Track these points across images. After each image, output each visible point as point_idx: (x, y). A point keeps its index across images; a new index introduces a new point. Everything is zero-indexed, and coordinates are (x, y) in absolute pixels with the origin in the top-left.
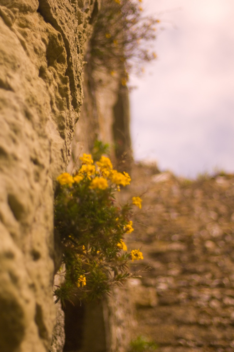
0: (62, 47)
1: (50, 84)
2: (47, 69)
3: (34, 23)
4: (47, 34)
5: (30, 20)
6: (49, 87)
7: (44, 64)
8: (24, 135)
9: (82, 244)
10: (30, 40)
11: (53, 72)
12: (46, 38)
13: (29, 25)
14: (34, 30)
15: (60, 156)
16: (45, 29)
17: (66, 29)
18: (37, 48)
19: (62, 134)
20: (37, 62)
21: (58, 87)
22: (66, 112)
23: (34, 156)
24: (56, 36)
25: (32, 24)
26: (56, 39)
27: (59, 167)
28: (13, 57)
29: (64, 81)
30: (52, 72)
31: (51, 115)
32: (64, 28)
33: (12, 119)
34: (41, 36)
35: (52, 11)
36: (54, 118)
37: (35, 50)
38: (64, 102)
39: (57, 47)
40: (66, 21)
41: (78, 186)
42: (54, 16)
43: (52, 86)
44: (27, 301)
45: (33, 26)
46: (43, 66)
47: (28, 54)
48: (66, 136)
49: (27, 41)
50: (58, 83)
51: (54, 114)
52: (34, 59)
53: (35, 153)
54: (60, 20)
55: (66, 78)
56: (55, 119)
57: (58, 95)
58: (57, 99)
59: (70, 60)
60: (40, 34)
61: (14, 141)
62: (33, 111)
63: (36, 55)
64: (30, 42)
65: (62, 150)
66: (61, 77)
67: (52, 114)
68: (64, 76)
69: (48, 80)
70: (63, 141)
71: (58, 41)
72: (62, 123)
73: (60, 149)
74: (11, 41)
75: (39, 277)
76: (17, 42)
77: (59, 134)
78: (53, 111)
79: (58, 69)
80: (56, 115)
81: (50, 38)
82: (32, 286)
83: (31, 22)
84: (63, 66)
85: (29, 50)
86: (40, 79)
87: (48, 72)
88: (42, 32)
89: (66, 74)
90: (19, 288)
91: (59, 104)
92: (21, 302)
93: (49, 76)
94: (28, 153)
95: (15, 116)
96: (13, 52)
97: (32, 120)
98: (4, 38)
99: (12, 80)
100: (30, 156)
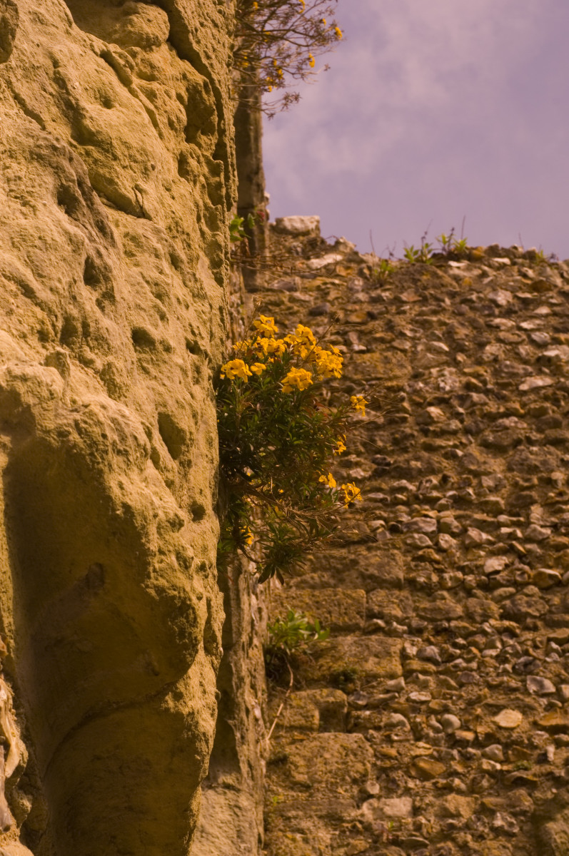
0: (210, 107)
1: (195, 183)
3: (164, 67)
4: (185, 83)
5: (157, 64)
6: (194, 190)
7: (185, 145)
8: (174, 300)
10: (162, 106)
11: (196, 155)
12: (183, 91)
13: (156, 73)
14: (165, 82)
16: (180, 73)
17: (215, 67)
18: (174, 119)
19: (218, 276)
20: (174, 146)
21: (207, 184)
22: (222, 233)
23: (190, 337)
24: (200, 86)
25: (161, 70)
26: (200, 93)
28: (144, 152)
30: (194, 155)
31: (199, 243)
32: (211, 65)
33: (154, 274)
34: (177, 90)
35: (191, 37)
37: (171, 124)
38: (218, 213)
39: (202, 106)
40: (214, 50)
41: (258, 381)
42: (195, 46)
43: (198, 184)
44: (199, 598)
45: (163, 73)
46: (183, 149)
47: (161, 135)
48: (224, 277)
50: (205, 177)
51: (202, 240)
52: (169, 142)
53: (193, 333)
54: (204, 51)
55: (218, 165)
56: (205, 248)
57: (208, 201)
58: (207, 208)
59: (222, 126)
60: (175, 88)
61: (163, 317)
62: (178, 248)
63: (172, 133)
64: (162, 109)
66: (208, 163)
68: (213, 160)
69: (192, 175)
70: (221, 290)
71: (205, 96)
72: (218, 255)
74: (138, 119)
75: (206, 550)
76: (146, 117)
77: (213, 276)
78: (203, 233)
79: (203, 148)
80: (206, 241)
81: (191, 91)
82: (202, 569)
83: (158, 67)
84: (211, 140)
85: (161, 126)
86: (183, 179)
87: (190, 160)
88: (177, 83)
90: (190, 578)
91: (210, 218)
93: (192, 168)
94: (181, 333)
95: (157, 268)
96: (142, 141)
97: (182, 269)
98: (126, 115)
99: (144, 196)
100: (186, 339)
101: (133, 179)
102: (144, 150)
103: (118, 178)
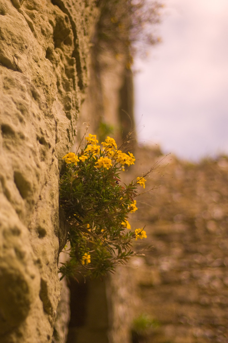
0: (68, 29)
1: (57, 65)
2: (54, 50)
3: (42, 5)
4: (54, 15)
5: (37, 2)
6: (55, 68)
7: (51, 45)
8: (31, 114)
9: (88, 222)
10: (38, 22)
11: (60, 53)
12: (53, 20)
13: (37, 7)
14: (42, 12)
15: (66, 136)
16: (52, 11)
17: (73, 11)
18: (44, 29)
19: (68, 114)
20: (44, 43)
21: (65, 68)
22: (72, 93)
23: (40, 135)
24: (63, 18)
25: (40, 6)
26: (63, 21)
27: (65, 147)
29: (71, 63)
30: (58, 53)
31: (57, 96)
32: (71, 10)
33: (20, 99)
34: (49, 18)
36: (61, 98)
37: (43, 32)
38: (70, 83)
39: (64, 29)
40: (73, 4)
41: (83, 166)
43: (59, 67)
44: (33, 277)
45: (41, 8)
46: (50, 47)
47: (35, 36)
48: (72, 116)
49: (34, 22)
50: (65, 65)
51: (60, 95)
52: (41, 40)
53: (42, 133)
54: (67, 3)
55: (73, 60)
56: (62, 100)
57: (65, 76)
58: (64, 80)
59: (77, 42)
60: (48, 16)
61: (21, 120)
62: (39, 91)
63: (43, 37)
64: (38, 23)
65: (68, 130)
67: (59, 95)
68: (70, 58)
69: (55, 61)
70: (69, 121)
71: (65, 23)
72: (68, 104)
73: (66, 129)
74: (19, 22)
75: (44, 253)
76: (25, 23)
77: (65, 114)
79: (64, 51)
80: (62, 96)
81: (58, 20)
82: (38, 262)
83: (38, 5)
84: (69, 48)
85: (36, 31)
86: (47, 60)
87: (54, 53)
88: (50, 15)
89: (73, 56)
90: (25, 264)
91: (65, 85)
92: (27, 277)
93: (55, 57)
94: (34, 132)
95: (22, 96)
96: (21, 33)
97: (39, 100)
98: (12, 19)
99: (19, 60)
100: (37, 135)
101: (13, 51)
102: (22, 38)
103: (4, 49)
